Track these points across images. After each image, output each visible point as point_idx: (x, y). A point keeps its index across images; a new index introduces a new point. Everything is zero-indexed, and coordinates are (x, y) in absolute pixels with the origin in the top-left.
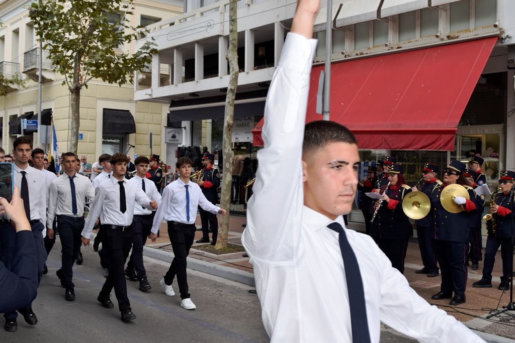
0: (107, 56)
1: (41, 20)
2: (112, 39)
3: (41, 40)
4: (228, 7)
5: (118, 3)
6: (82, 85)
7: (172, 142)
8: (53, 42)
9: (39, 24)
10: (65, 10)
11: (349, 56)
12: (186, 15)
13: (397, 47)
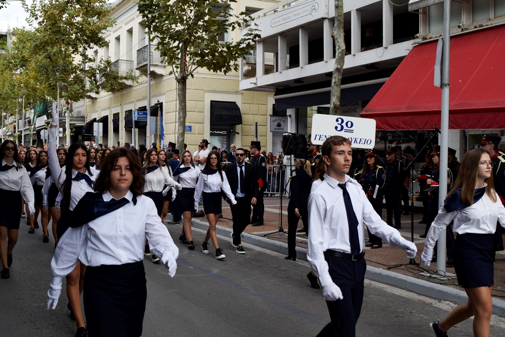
0: (212, 45)
1: (149, 13)
2: (216, 27)
3: (150, 33)
6: (188, 75)
7: (277, 130)
8: (161, 34)
9: (147, 17)
10: (171, 3)
11: (466, 29)
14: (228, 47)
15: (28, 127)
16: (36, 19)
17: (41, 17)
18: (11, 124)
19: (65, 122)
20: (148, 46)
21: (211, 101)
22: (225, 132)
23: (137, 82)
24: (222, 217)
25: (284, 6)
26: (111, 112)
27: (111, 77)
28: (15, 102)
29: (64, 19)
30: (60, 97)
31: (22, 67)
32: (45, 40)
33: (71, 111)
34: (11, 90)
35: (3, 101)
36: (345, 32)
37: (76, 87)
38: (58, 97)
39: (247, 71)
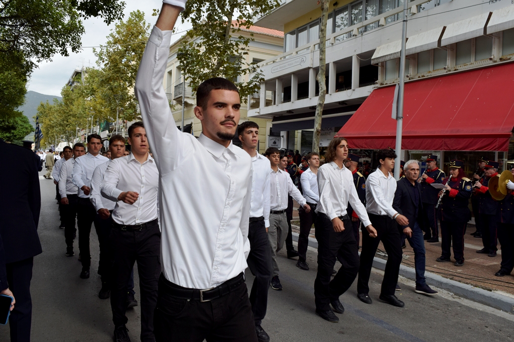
1: (185, 60)
2: (232, 72)
3: (185, 74)
4: (317, 46)
5: (237, 46)
8: (193, 75)
9: (183, 63)
10: (201, 53)
11: (412, 78)
12: (285, 54)
13: (454, 69)
14: (241, 86)
16: (103, 61)
17: (106, 60)
18: (82, 135)
20: (183, 84)
23: (174, 109)
25: (281, 58)
28: (86, 120)
29: (123, 62)
31: (92, 96)
32: (109, 77)
34: (83, 112)
35: (77, 119)
36: (326, 77)
37: (130, 111)
38: (117, 117)
39: (253, 104)
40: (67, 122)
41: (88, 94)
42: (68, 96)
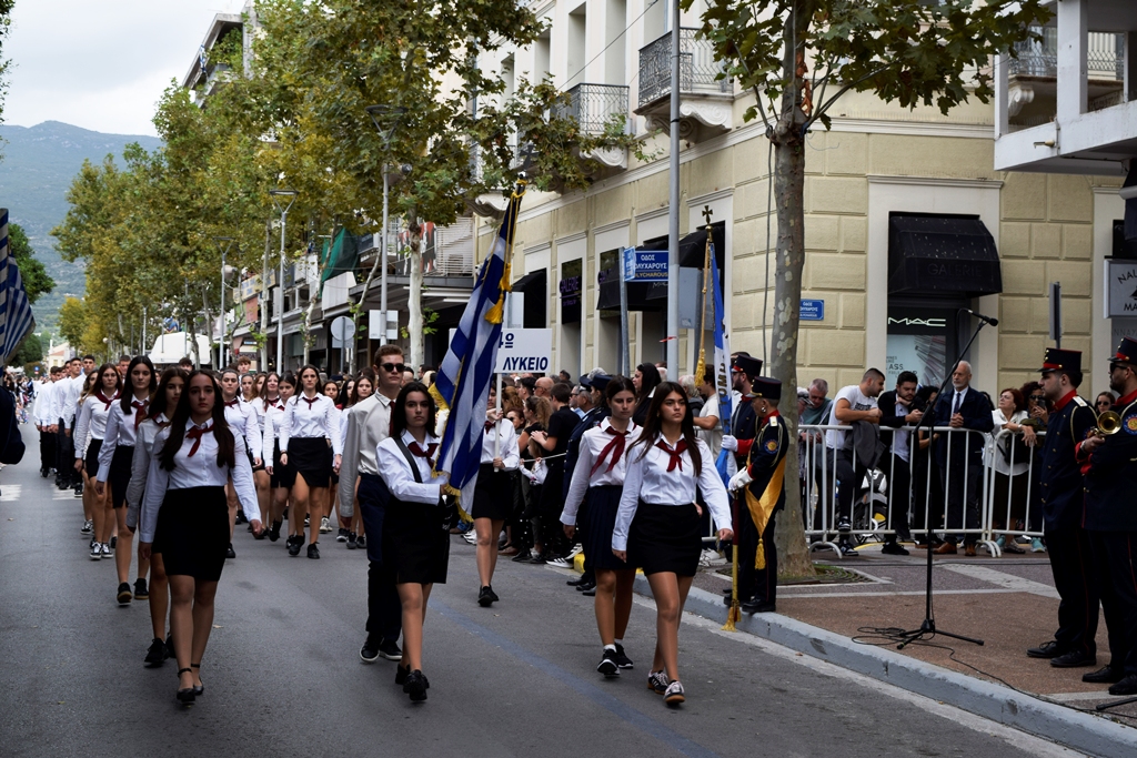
6: (810, 120)
7: (1135, 313)
14: (956, 16)
15: (300, 311)
18: (249, 300)
19: (407, 294)
20: (674, 35)
21: (892, 215)
22: (940, 323)
23: (640, 156)
24: (932, 629)
26: (554, 258)
27: (553, 141)
28: (259, 230)
30: (390, 212)
31: (281, 120)
32: (347, 26)
33: (430, 256)
34: (248, 194)
35: (225, 228)
37: (444, 175)
38: (385, 210)
39: (1024, 105)
40: (185, 243)
41: (267, 113)
42: (184, 132)
